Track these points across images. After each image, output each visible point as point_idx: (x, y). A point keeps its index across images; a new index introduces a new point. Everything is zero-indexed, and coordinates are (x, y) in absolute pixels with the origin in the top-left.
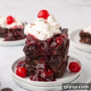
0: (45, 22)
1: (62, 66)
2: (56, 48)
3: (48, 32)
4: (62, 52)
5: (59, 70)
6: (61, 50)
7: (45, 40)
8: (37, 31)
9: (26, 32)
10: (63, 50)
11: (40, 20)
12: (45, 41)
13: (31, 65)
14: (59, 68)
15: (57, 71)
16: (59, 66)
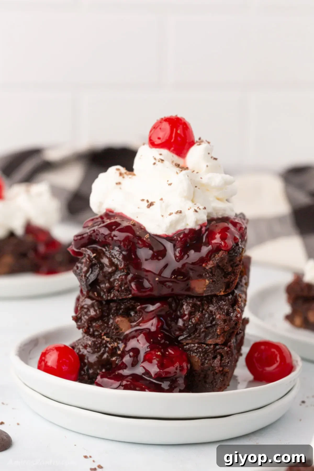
0: (178, 166)
1: (225, 344)
2: (210, 265)
3: (190, 204)
4: (228, 286)
5: (215, 358)
6: (226, 275)
7: (170, 233)
8: (143, 200)
9: (101, 204)
10: (234, 273)
11: (158, 157)
12: (169, 239)
13: (100, 336)
14: (215, 350)
15: (203, 364)
16: (216, 344)
